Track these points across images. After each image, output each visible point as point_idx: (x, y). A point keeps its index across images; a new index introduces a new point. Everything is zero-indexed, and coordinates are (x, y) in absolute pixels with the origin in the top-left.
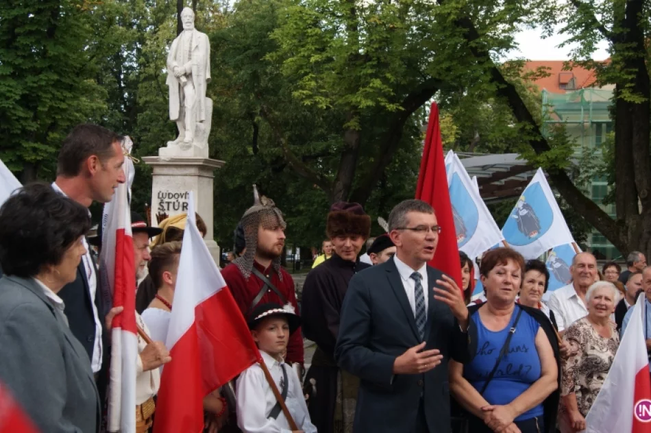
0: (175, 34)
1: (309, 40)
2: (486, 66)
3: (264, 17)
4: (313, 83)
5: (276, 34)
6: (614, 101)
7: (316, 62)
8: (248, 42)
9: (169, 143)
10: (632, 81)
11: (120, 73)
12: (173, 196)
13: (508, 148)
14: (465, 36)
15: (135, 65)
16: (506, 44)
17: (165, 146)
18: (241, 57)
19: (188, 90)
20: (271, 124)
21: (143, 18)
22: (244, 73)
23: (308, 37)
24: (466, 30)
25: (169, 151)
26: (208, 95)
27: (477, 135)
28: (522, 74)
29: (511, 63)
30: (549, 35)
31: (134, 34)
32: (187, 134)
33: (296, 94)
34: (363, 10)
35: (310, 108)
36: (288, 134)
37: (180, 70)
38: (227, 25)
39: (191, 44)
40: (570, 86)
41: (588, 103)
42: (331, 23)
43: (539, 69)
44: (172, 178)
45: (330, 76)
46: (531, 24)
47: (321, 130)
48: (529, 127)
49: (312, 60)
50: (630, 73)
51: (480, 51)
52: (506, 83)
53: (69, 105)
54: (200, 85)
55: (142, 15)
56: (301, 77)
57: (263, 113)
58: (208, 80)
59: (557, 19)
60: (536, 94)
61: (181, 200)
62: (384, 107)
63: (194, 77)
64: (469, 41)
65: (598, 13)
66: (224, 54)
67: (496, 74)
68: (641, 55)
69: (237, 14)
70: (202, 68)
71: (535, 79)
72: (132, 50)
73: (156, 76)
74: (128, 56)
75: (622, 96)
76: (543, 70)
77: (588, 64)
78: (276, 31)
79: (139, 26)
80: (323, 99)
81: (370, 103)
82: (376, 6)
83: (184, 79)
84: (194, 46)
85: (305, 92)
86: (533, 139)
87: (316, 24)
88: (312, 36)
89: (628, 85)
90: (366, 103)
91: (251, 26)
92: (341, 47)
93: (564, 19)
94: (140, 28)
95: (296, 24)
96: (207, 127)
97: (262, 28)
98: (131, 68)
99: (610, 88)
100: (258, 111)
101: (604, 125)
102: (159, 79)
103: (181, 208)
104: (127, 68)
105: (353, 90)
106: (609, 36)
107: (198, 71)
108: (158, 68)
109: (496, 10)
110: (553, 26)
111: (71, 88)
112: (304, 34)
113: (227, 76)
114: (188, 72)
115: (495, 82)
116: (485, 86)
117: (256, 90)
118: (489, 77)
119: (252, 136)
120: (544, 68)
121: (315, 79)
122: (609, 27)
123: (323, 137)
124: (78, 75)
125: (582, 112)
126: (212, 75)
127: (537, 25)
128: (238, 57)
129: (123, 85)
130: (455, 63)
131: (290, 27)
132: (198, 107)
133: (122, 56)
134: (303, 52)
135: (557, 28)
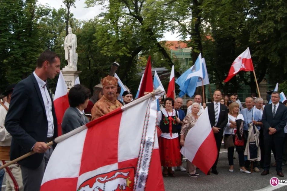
0: (66, 35)
1: (105, 36)
2: (156, 43)
3: (91, 30)
4: (106, 49)
5: (95, 35)
6: (192, 52)
7: (107, 42)
8: (87, 37)
9: (65, 66)
10: (197, 47)
11: (49, 47)
12: (67, 82)
13: (161, 66)
14: (150, 34)
15: (54, 44)
16: (161, 36)
17: (64, 67)
18: (85, 41)
19: (71, 51)
20: (94, 60)
21: (56, 30)
22: (86, 46)
23: (105, 35)
24: (150, 32)
25: (66, 69)
26: (76, 52)
27: (153, 63)
28: (166, 45)
29: (163, 41)
30: (173, 33)
31: (53, 35)
32: (71, 64)
33: (102, 52)
34: (120, 27)
35: (105, 56)
36: (99, 63)
37: (68, 45)
38: (81, 32)
39: (71, 38)
40: (179, 48)
41: (184, 53)
42: (111, 31)
43: (171, 43)
44: (66, 77)
45: (111, 47)
46: (168, 31)
47: (108, 62)
48: (168, 60)
49: (106, 42)
50: (196, 44)
51: (154, 38)
52: (161, 47)
53: (36, 56)
54: (74, 49)
55: (55, 30)
56: (103, 47)
57: (91, 57)
58: (76, 48)
59: (175, 29)
60: (169, 50)
61: (69, 83)
62: (126, 55)
63: (72, 47)
64: (151, 35)
65: (187, 27)
66: (80, 41)
67: (159, 45)
68: (199, 39)
69: (83, 29)
70: (74, 44)
71: (170, 46)
72: (53, 40)
73: (60, 47)
74: (51, 42)
75: (194, 51)
76: (172, 44)
77: (185, 42)
78: (96, 34)
79: (54, 33)
80: (110, 53)
81: (122, 54)
82: (124, 26)
83: (69, 48)
84: (72, 38)
85: (104, 51)
86: (169, 63)
87: (107, 31)
88: (106, 35)
89: (196, 48)
90: (121, 54)
91: (88, 32)
92: (114, 38)
93: (177, 29)
94: (55, 33)
95: (101, 31)
96: (76, 62)
97: (91, 32)
98: (53, 45)
99: (191, 48)
100: (90, 56)
101: (189, 59)
102: (61, 48)
103: (69, 85)
104: (51, 45)
105: (118, 50)
106: (190, 34)
107: (73, 45)
108: (61, 45)
109: (158, 27)
110: (174, 31)
111: (36, 51)
112: (104, 34)
113: (81, 47)
114: (70, 46)
115: (159, 47)
116: (155, 48)
117: (90, 51)
118: (157, 46)
119: (88, 64)
120: (172, 43)
121: (107, 47)
122: (190, 31)
123: (109, 64)
124: (38, 47)
125: (182, 55)
126: (77, 47)
127: (170, 31)
128: (84, 41)
129: (50, 50)
130: (147, 42)
131: (100, 33)
132: (73, 56)
133: (50, 42)
134: (103, 40)
135: (176, 31)
